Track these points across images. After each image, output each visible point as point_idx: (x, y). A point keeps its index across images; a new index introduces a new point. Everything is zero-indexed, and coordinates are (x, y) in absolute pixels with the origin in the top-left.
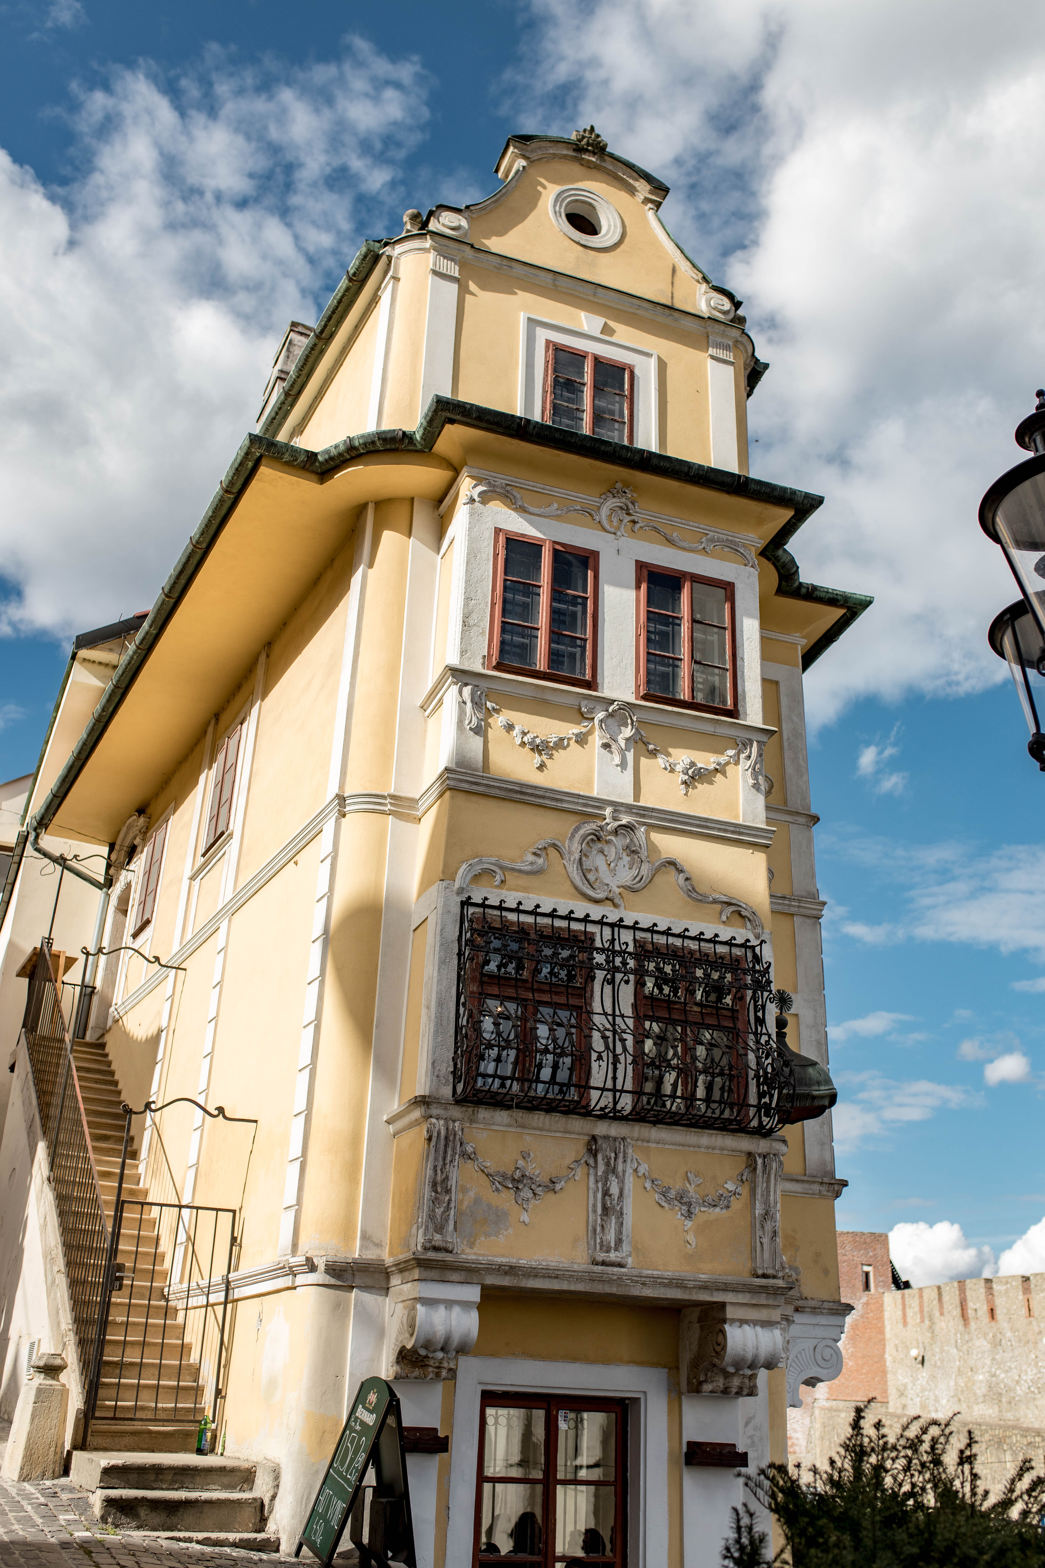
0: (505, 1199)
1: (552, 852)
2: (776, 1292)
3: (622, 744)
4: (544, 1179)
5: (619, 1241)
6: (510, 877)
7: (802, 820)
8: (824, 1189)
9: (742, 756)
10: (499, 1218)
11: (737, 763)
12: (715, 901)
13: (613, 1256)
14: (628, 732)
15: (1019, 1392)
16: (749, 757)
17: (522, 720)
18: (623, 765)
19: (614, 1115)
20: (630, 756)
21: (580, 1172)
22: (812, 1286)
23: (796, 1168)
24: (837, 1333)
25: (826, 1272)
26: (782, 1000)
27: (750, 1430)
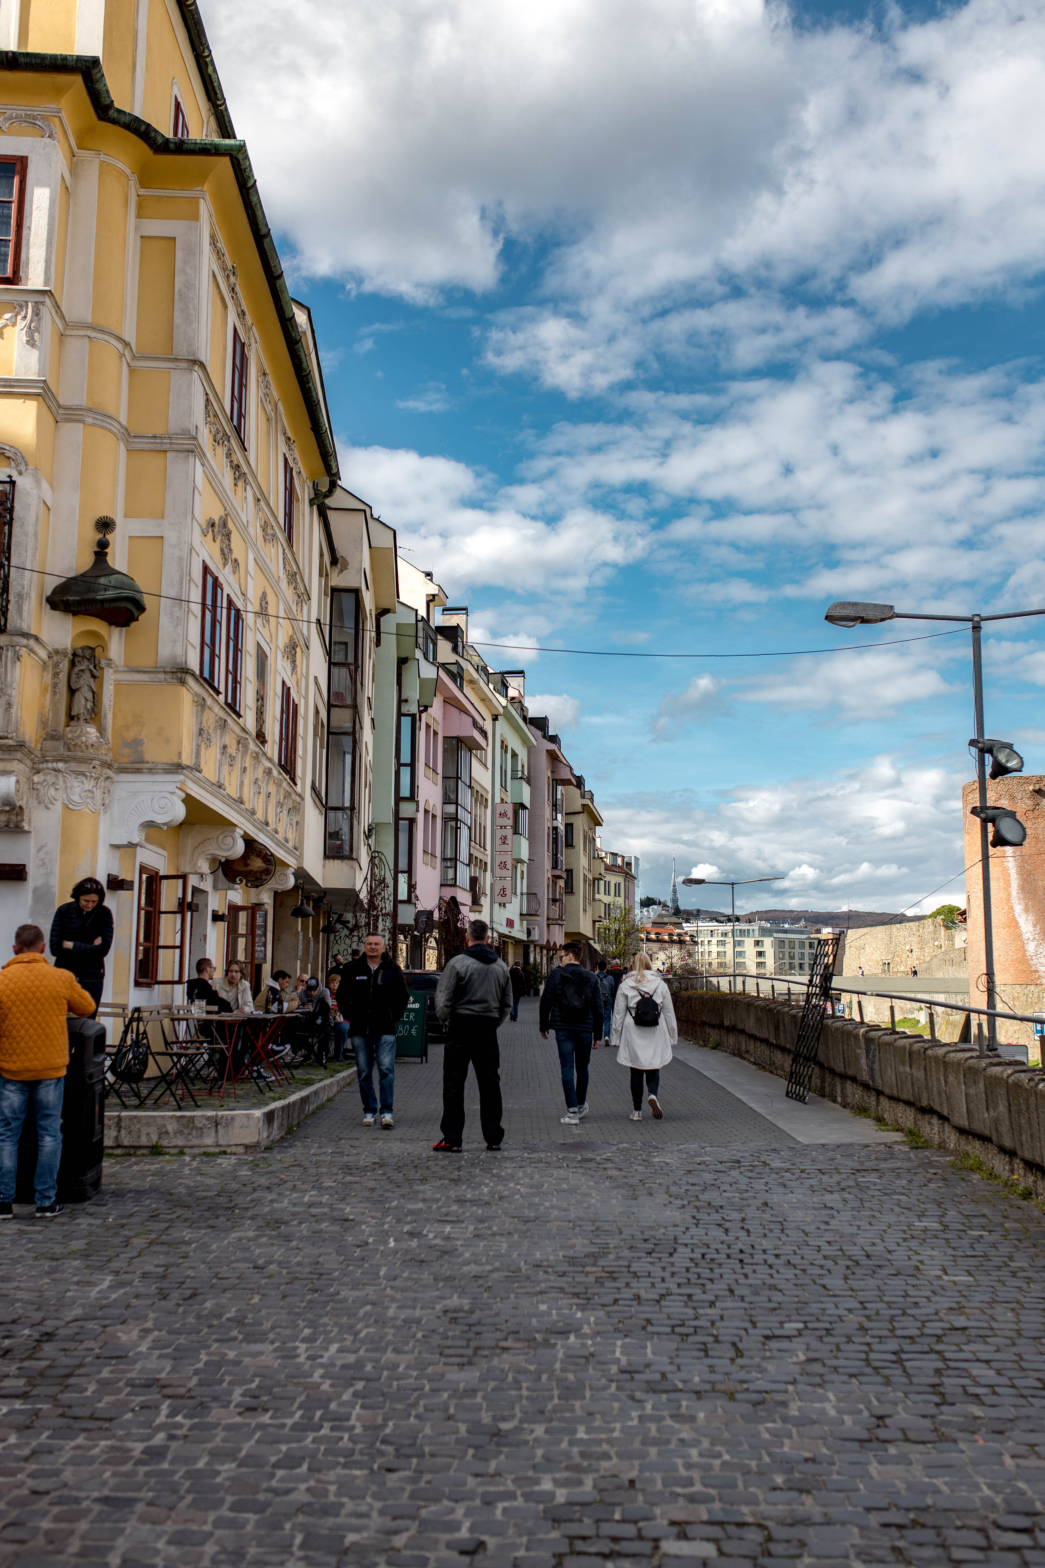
2: (9, 749)
7: (184, 365)
8: (168, 677)
9: (19, 317)
11: (14, 325)
16: (25, 317)
22: (153, 753)
23: (147, 662)
24: (172, 787)
25: (168, 741)
26: (105, 525)
27: (41, 855)
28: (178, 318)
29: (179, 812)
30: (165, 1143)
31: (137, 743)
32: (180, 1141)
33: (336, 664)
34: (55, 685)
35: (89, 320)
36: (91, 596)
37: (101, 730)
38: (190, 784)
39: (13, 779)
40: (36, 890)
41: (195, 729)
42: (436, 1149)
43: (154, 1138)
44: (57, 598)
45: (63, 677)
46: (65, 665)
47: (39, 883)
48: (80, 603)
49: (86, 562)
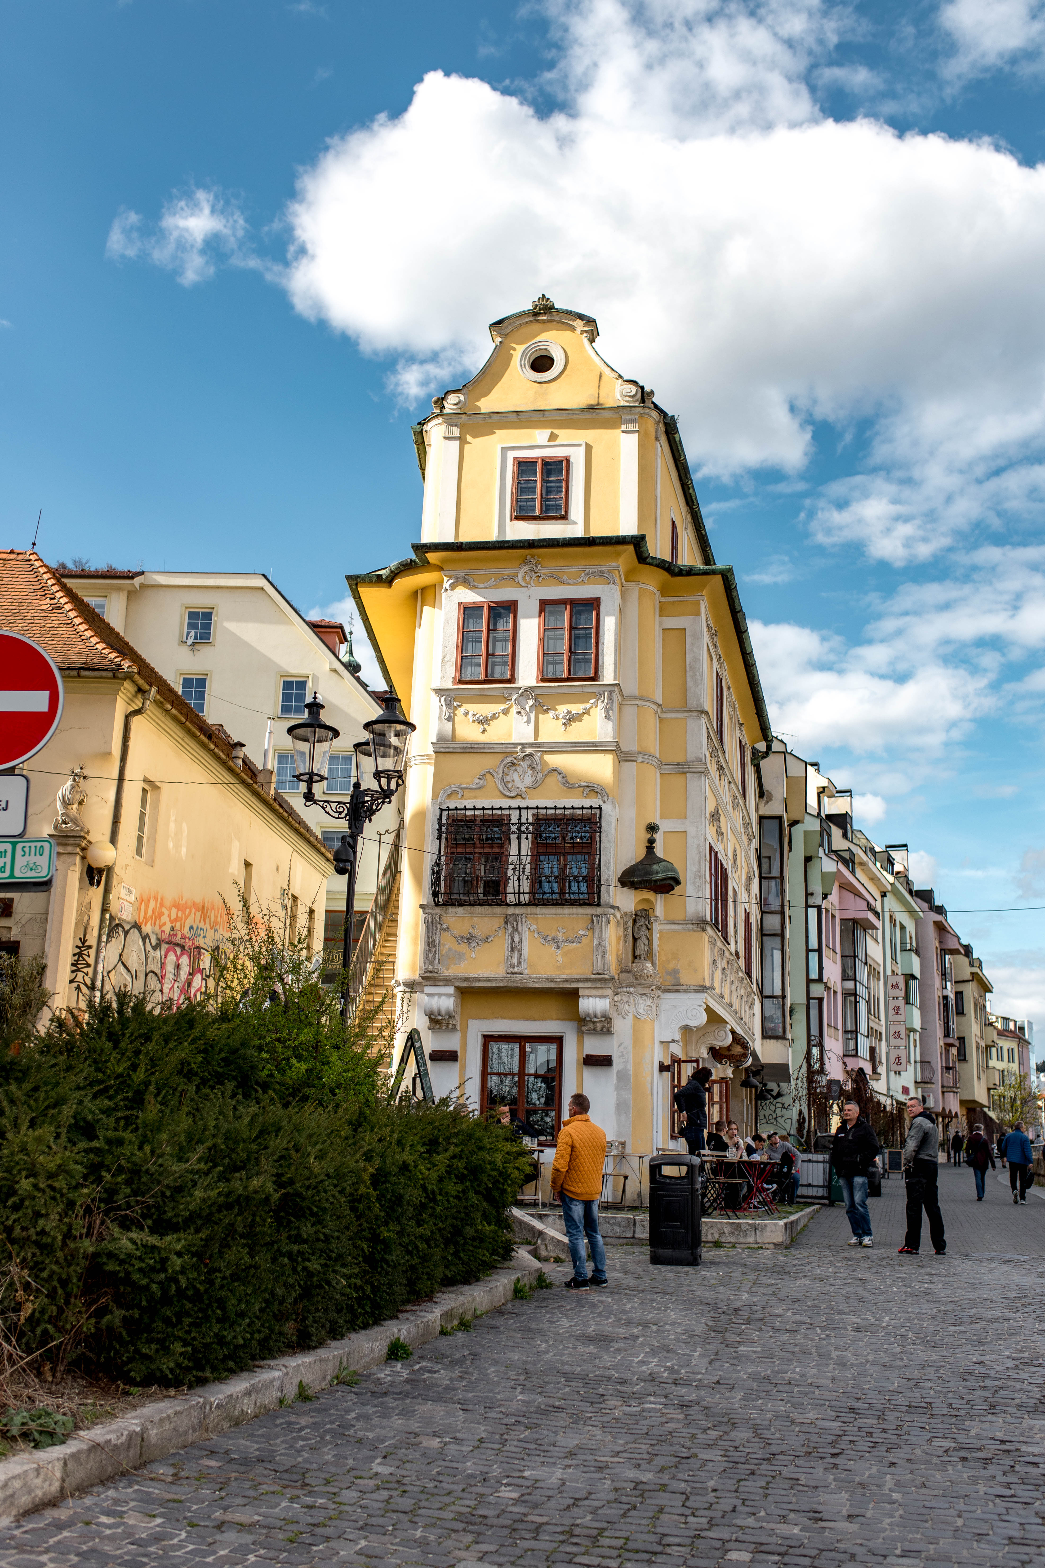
0: (464, 948)
1: (489, 776)
2: (605, 981)
3: (528, 709)
4: (484, 937)
5: (519, 963)
6: (466, 793)
7: (695, 714)
8: (693, 926)
9: (600, 702)
10: (460, 956)
11: (597, 707)
12: (580, 787)
13: (516, 970)
14: (530, 703)
16: (604, 701)
17: (473, 708)
18: (528, 721)
19: (519, 905)
20: (533, 716)
21: (500, 933)
22: (687, 978)
23: (680, 917)
24: (700, 1002)
25: (696, 970)
26: (652, 828)
27: (621, 1049)
28: (690, 683)
29: (703, 1018)
30: (723, 1240)
31: (675, 972)
32: (732, 1239)
33: (765, 878)
34: (626, 936)
35: (637, 694)
36: (648, 878)
37: (653, 964)
38: (709, 999)
39: (608, 1001)
40: (618, 1072)
41: (711, 961)
43: (716, 1236)
44: (626, 879)
45: (630, 930)
46: (630, 923)
47: (620, 1067)
48: (640, 882)
49: (642, 853)
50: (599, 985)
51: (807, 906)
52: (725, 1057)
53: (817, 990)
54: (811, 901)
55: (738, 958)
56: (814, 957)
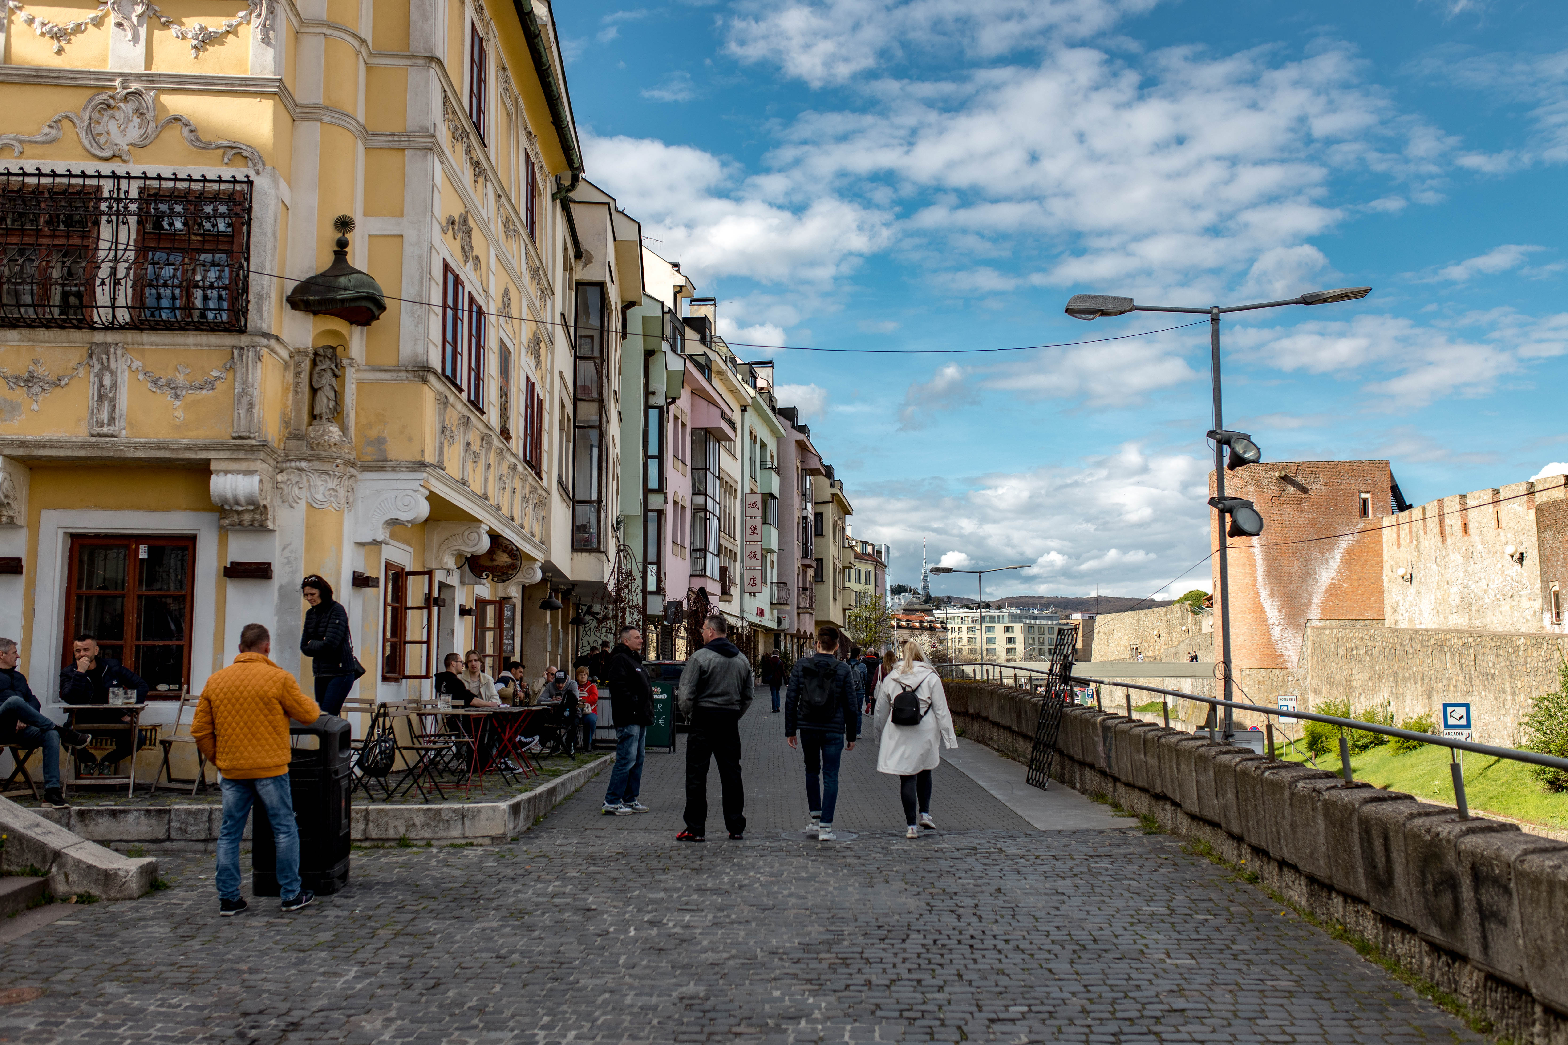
0: (19, 394)
1: (66, 124)
2: (252, 449)
3: (135, 19)
4: (53, 378)
5: (112, 420)
6: (27, 149)
7: (421, 62)
9: (254, 15)
10: (13, 408)
11: (249, 23)
12: (218, 147)
13: (105, 430)
14: (139, 9)
15: (1487, 600)
16: (260, 15)
17: (42, 13)
18: (135, 39)
19: (111, 327)
20: (143, 31)
21: (82, 372)
22: (396, 451)
23: (388, 360)
24: (416, 485)
25: (410, 439)
26: (344, 224)
27: (286, 553)
28: (414, 15)
29: (423, 509)
30: (412, 835)
31: (380, 441)
32: (427, 834)
33: (581, 358)
34: (297, 385)
35: (325, 17)
36: (331, 295)
37: (344, 429)
38: (433, 481)
39: (256, 479)
40: (281, 588)
41: (438, 427)
42: (679, 839)
43: (402, 830)
44: (297, 298)
45: (305, 376)
46: (306, 365)
47: (285, 580)
48: (320, 302)
49: (325, 261)
50: (242, 455)
51: (647, 407)
52: (486, 568)
53: (655, 501)
54: (652, 401)
55: (508, 438)
56: (653, 465)
